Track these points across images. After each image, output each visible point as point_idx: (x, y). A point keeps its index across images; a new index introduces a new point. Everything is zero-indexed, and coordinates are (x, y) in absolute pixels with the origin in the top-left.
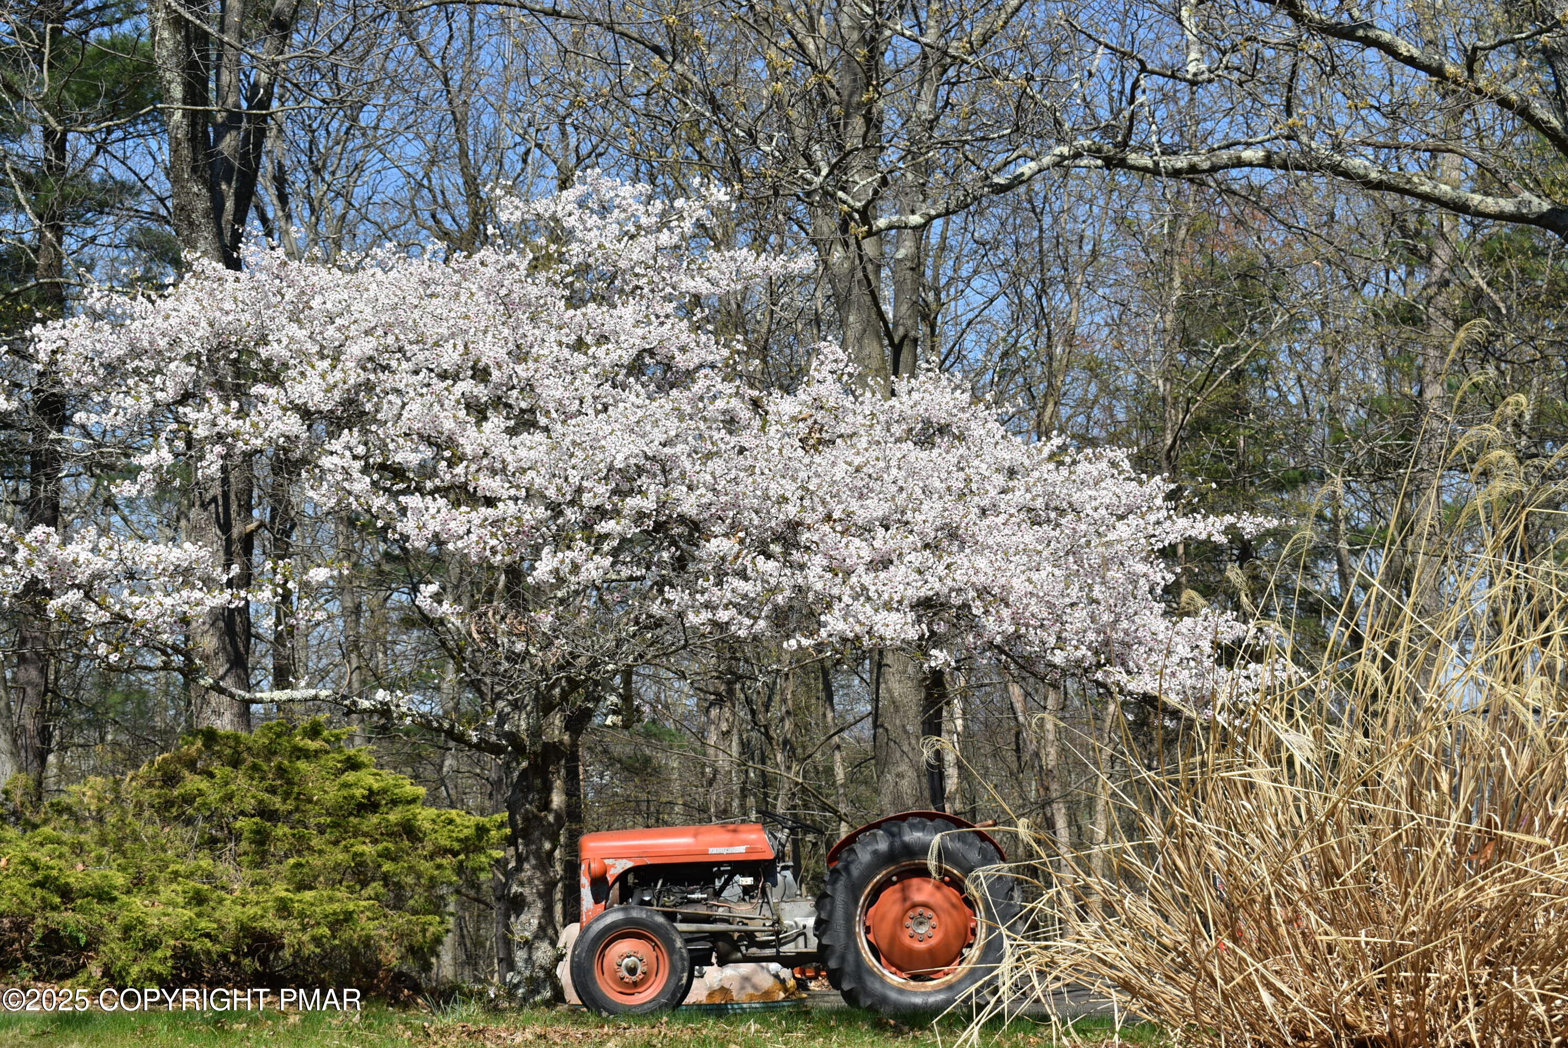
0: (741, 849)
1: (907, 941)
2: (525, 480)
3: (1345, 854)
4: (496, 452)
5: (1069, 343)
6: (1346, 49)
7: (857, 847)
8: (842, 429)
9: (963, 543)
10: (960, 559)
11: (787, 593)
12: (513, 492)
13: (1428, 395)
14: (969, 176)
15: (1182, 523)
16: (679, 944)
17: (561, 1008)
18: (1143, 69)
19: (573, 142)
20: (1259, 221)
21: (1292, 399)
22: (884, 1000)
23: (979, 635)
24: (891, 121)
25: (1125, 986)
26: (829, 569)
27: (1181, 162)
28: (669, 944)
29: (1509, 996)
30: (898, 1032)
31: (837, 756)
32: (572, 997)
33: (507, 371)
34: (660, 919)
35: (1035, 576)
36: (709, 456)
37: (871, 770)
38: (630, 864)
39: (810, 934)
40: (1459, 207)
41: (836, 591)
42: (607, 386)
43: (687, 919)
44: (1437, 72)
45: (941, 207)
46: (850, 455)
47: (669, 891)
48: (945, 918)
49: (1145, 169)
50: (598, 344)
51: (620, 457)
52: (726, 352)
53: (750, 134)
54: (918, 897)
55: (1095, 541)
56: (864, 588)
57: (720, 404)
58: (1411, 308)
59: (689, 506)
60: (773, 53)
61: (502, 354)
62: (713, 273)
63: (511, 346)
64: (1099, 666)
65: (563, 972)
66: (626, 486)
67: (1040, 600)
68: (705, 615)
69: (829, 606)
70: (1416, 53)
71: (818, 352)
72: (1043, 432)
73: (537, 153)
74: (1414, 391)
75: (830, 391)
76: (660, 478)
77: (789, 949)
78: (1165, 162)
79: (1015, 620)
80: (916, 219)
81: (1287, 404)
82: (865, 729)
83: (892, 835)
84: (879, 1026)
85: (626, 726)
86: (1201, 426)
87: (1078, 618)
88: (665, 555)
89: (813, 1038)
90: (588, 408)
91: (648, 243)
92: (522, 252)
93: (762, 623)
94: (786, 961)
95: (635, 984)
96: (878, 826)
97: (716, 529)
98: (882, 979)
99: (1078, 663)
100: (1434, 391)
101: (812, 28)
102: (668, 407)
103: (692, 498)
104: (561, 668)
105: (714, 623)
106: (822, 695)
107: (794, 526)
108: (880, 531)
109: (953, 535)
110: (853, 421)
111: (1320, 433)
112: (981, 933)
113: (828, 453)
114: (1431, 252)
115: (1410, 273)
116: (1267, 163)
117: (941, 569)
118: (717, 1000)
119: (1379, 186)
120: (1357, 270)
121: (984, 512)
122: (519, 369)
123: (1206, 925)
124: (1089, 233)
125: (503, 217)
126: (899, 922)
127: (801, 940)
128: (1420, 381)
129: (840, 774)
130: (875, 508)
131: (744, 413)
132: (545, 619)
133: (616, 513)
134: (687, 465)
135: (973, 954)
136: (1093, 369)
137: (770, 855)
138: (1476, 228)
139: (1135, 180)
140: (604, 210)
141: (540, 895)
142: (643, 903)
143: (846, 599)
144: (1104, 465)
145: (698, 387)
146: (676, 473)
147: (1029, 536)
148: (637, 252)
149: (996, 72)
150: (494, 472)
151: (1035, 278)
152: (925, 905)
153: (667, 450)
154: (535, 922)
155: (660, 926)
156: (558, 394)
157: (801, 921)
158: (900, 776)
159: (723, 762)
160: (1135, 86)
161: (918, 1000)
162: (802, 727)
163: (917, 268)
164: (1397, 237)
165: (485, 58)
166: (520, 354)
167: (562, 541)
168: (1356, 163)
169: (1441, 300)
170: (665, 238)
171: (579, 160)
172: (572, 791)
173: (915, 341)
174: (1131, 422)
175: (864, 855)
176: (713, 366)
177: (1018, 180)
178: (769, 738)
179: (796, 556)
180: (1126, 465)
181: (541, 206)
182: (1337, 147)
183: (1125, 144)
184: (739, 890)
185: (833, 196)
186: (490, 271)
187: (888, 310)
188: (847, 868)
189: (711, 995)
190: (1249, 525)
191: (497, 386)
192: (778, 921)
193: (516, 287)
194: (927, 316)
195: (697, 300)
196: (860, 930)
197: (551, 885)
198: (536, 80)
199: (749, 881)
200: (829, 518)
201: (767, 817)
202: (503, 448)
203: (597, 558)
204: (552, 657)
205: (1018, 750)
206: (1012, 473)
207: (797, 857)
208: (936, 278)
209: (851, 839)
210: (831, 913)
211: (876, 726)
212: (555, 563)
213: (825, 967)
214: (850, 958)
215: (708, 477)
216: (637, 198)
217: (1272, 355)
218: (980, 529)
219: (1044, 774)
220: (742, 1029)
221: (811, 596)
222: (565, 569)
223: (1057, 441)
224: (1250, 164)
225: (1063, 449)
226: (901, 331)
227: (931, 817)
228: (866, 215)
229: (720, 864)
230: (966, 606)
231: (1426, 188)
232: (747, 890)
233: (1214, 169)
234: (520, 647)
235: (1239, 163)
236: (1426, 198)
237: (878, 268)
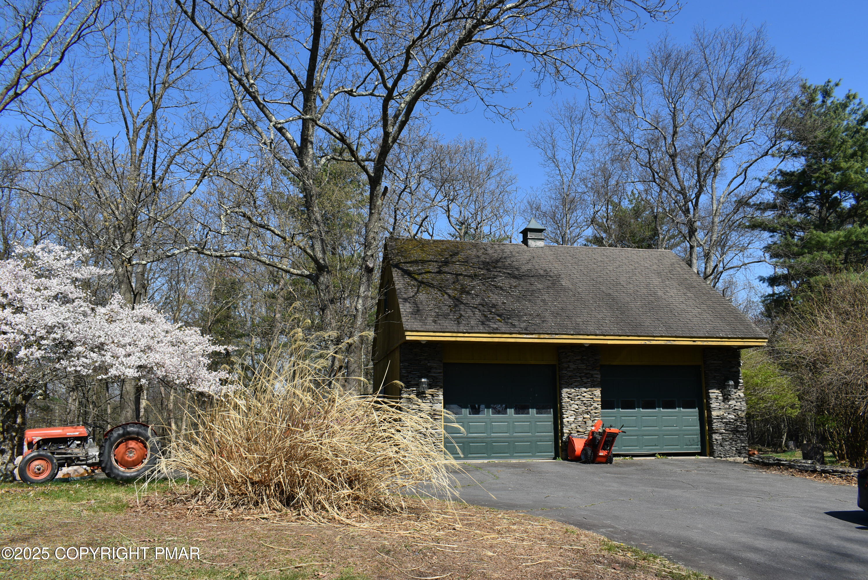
0: (77, 433)
1: (126, 458)
2: (17, 327)
3: (252, 434)
4: (9, 318)
5: (184, 297)
6: (262, 230)
7: (113, 432)
8: (119, 317)
9: (152, 350)
10: (151, 354)
11: (99, 363)
12: (13, 330)
13: (277, 316)
14: (160, 252)
15: (213, 347)
16: (55, 461)
17: (15, 482)
18: (210, 230)
19: (40, 230)
20: (237, 270)
21: (242, 315)
22: (118, 475)
23: (155, 375)
24: (138, 234)
25: (190, 470)
26: (112, 356)
27: (218, 254)
28: (52, 461)
29: (291, 470)
30: (123, 485)
31: (109, 406)
32: (18, 478)
33: (14, 295)
34: (49, 454)
35: (172, 360)
36: (77, 323)
37: (119, 410)
38: (41, 438)
39: (97, 457)
40: (287, 272)
41: (114, 363)
42: (46, 302)
43: (58, 454)
44: (284, 239)
45: (152, 260)
46: (121, 325)
47: (53, 446)
48: (138, 452)
49: (208, 255)
50: (45, 289)
51: (50, 323)
52: (85, 295)
53: (97, 235)
54: (130, 446)
55: (190, 351)
56: (122, 362)
57: (82, 309)
58: (274, 295)
59: (70, 337)
60: (105, 214)
61: (13, 290)
62: (83, 272)
63: (16, 288)
64: (188, 384)
65: (16, 471)
66: (51, 331)
67: (173, 366)
68: (73, 368)
69: (112, 367)
70: (279, 233)
71: (113, 296)
72: (176, 321)
73: (28, 232)
74: (273, 316)
75: (115, 306)
76: (62, 329)
77: (90, 461)
78: (214, 253)
79: (166, 371)
80: (144, 262)
81: (240, 316)
82: (118, 399)
83: (124, 429)
84: (117, 483)
85: (44, 399)
86: (218, 321)
87: (183, 371)
88: (62, 351)
89: (96, 488)
90: (40, 307)
91: (63, 262)
92: (22, 262)
93: (91, 371)
94: (89, 465)
95: (40, 473)
96: (120, 426)
97: (78, 344)
98: (118, 469)
99: (182, 383)
100: (278, 316)
101: (118, 208)
102: (66, 309)
103: (72, 335)
104: (24, 382)
105: (76, 371)
106: (105, 388)
107: (102, 344)
108: (128, 347)
109: (149, 348)
110: (122, 316)
111: (249, 323)
112: (149, 456)
113: (114, 325)
114: (279, 281)
115: (274, 286)
116: (241, 256)
117: (145, 357)
118: (66, 477)
119: (268, 265)
120: (261, 285)
121: (158, 342)
122: (18, 295)
123: (214, 453)
124: (192, 269)
125: (17, 251)
126: (125, 453)
127: (94, 459)
128: (275, 312)
129: (109, 411)
130: (127, 340)
131: (89, 312)
132: (21, 368)
133: (47, 338)
134: (70, 325)
135: (146, 461)
136: (190, 304)
137: (86, 435)
138: (291, 276)
139: (206, 257)
140: (50, 252)
141: (11, 449)
142: (44, 449)
143: (117, 365)
144: (193, 331)
145: (75, 304)
146: (67, 328)
147: (171, 349)
148: (59, 264)
149: (170, 226)
150: (6, 324)
151: (176, 279)
152: (133, 448)
153: (65, 321)
154: (8, 457)
155: (49, 456)
156: (30, 303)
157: (94, 454)
158: (127, 412)
159: (73, 408)
160: (207, 233)
161: (128, 475)
162: (99, 398)
163: (143, 275)
164: (271, 277)
165: (13, 204)
166: (18, 291)
167: (29, 346)
168: (263, 259)
169: (281, 293)
170: (68, 261)
171: (42, 236)
172: (23, 417)
173: (141, 294)
174: (200, 319)
175: (115, 435)
176: (80, 298)
177: (174, 254)
178: (88, 401)
179: (103, 352)
180: (199, 332)
181: (29, 249)
182: (258, 254)
183: (204, 248)
184: (75, 445)
185: (120, 254)
186: (11, 266)
187: (133, 285)
188: (110, 438)
189: (64, 475)
190: (230, 348)
191: (10, 300)
192: (87, 454)
193: (19, 272)
194: (144, 287)
195: (77, 279)
196: (112, 455)
197: (14, 446)
198: (30, 212)
199: (79, 442)
200: (113, 342)
201: (85, 424)
202: (11, 318)
203: (40, 351)
204: (22, 379)
205: (162, 404)
206: (167, 332)
207: (94, 435)
208: (148, 277)
209: (112, 430)
210: (104, 451)
211: (121, 398)
212: (26, 352)
213: (101, 466)
214: (109, 463)
215: (78, 330)
216: (60, 250)
217: (238, 304)
218: (157, 347)
219: (169, 411)
220: (74, 486)
221: (106, 364)
222: (29, 354)
223: (180, 324)
224: (236, 256)
225: (181, 327)
226: (137, 291)
227: (136, 424)
228: (130, 260)
229: (70, 438)
230: (152, 367)
231: (280, 266)
232: (78, 445)
233: (226, 256)
234: (11, 376)
235: (233, 256)
236: (279, 268)
237: (131, 274)
